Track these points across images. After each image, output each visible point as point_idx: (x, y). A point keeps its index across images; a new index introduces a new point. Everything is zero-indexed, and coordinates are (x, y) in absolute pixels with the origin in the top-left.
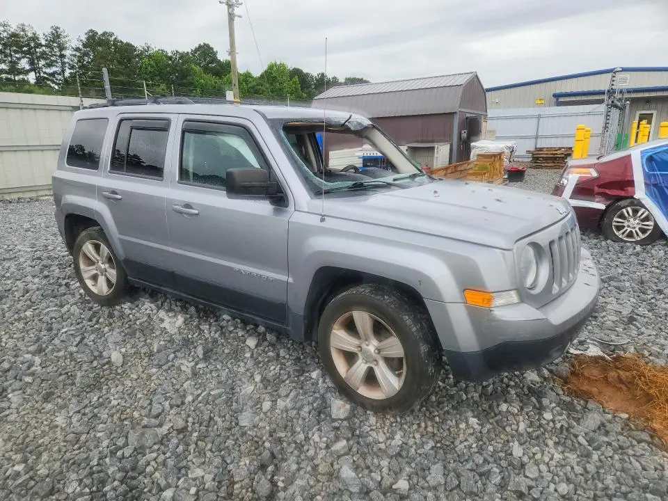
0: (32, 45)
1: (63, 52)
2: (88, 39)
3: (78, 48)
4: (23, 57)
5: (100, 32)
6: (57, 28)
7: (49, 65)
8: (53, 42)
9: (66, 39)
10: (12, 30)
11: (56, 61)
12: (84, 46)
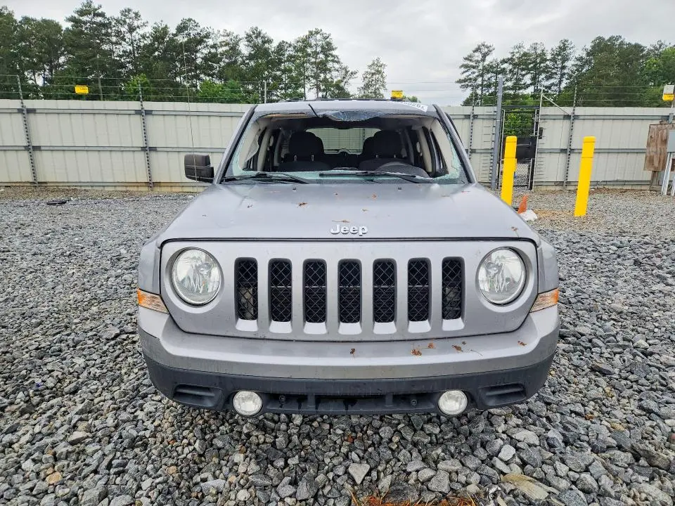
0: (538, 61)
1: (566, 64)
2: (593, 47)
3: (582, 57)
4: (527, 74)
5: (607, 38)
6: (566, 41)
7: (548, 78)
8: (558, 55)
9: (571, 50)
10: (526, 50)
11: (556, 74)
12: (588, 54)
